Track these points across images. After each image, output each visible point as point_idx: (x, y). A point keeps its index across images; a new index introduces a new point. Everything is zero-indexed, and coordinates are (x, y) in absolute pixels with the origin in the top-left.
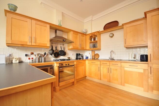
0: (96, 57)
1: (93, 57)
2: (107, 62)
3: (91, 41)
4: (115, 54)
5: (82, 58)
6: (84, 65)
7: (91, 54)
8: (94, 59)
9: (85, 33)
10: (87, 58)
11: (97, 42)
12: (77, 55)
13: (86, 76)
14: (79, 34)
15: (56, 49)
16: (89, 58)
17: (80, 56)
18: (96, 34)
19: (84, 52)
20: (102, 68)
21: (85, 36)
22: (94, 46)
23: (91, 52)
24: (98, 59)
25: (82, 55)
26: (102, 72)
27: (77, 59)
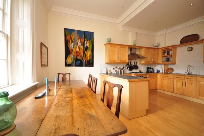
0: (170, 71)
1: (166, 71)
2: (181, 77)
3: (165, 55)
4: (194, 69)
5: (153, 71)
6: (156, 78)
7: (163, 68)
8: (168, 73)
9: (156, 47)
10: (158, 72)
11: (171, 56)
12: (148, 69)
13: (157, 89)
14: (151, 49)
15: (131, 64)
16: (161, 72)
17: (151, 70)
18: (170, 48)
19: (155, 66)
20: (176, 82)
21: (157, 50)
22: (168, 60)
23: (163, 66)
24: (172, 74)
25: (153, 68)
26: (175, 86)
27: (147, 72)
